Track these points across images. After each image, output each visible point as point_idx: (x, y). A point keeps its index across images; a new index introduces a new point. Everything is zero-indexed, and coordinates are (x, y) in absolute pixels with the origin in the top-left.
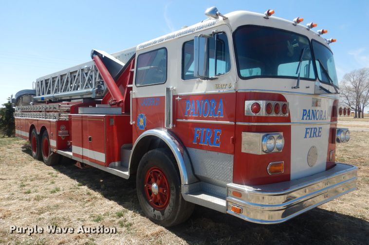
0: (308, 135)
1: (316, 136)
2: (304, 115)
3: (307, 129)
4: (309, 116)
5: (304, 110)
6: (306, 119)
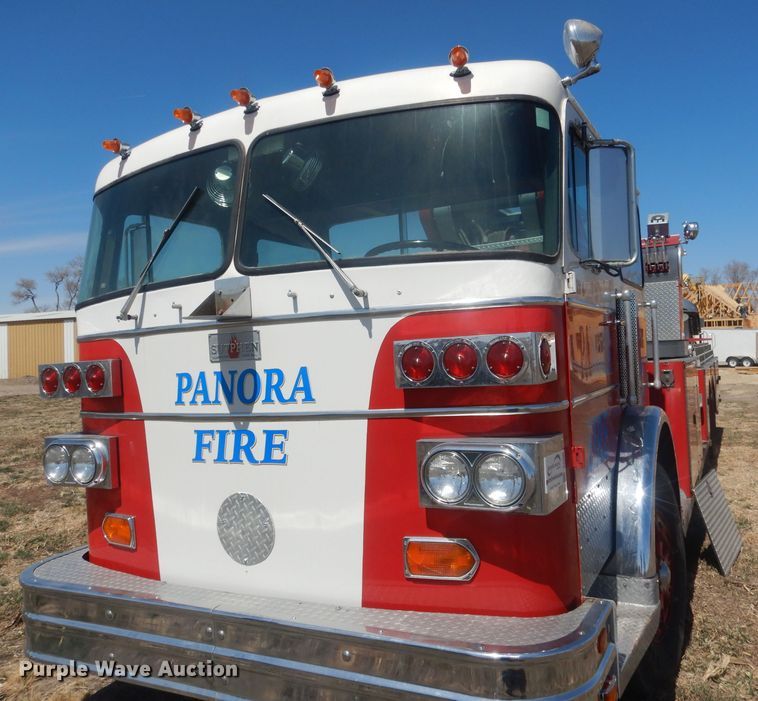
0: (209, 456)
1: (251, 459)
2: (181, 391)
3: (200, 434)
4: (205, 392)
5: (180, 376)
6: (193, 402)
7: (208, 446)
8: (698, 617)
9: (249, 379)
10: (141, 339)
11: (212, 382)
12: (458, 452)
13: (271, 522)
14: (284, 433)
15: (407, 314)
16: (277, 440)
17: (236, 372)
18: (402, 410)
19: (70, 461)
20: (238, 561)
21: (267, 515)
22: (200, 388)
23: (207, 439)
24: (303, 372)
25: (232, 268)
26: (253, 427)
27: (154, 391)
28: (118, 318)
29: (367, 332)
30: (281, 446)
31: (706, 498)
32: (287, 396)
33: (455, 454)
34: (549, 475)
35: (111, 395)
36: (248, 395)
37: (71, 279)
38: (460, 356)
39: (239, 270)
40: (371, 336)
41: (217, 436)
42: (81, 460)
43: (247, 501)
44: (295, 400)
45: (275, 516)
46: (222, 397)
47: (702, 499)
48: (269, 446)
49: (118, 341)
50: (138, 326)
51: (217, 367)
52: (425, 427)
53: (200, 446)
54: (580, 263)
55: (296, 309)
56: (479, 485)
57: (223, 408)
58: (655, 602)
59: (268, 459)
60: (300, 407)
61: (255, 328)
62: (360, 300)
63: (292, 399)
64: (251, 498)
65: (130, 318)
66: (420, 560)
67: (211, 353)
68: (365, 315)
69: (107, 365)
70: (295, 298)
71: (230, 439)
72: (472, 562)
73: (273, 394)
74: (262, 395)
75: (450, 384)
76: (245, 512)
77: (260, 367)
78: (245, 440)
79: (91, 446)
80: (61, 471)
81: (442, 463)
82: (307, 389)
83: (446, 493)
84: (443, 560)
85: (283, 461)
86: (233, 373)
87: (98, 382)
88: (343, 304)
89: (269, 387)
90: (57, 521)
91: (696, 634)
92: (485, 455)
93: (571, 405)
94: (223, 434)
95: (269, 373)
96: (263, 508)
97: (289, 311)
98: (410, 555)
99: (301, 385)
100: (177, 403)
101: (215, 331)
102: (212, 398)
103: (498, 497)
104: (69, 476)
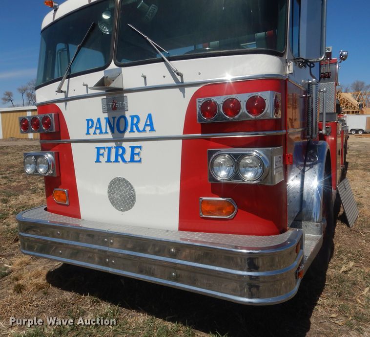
7: (103, 155)
8: (337, 246)
9: (122, 121)
10: (68, 102)
11: (104, 123)
12: (229, 154)
13: (134, 191)
14: (140, 147)
15: (203, 85)
16: (137, 151)
17: (115, 117)
18: (200, 135)
19: (36, 163)
20: (118, 210)
21: (132, 187)
22: (98, 126)
23: (102, 151)
24: (150, 116)
25: (113, 63)
26: (124, 144)
27: (75, 129)
28: (56, 91)
29: (182, 94)
30: (138, 154)
31: (343, 191)
32: (141, 128)
33: (227, 155)
34: (276, 165)
35: (54, 131)
36: (122, 129)
37: (29, 91)
38: (231, 105)
39: (116, 64)
40: (184, 97)
41: (107, 150)
42: (41, 163)
43: (122, 181)
44: (146, 131)
45: (136, 188)
46: (109, 130)
47: (341, 191)
48: (133, 154)
49: (57, 104)
50: (66, 96)
51: (106, 115)
52: (212, 143)
53: (98, 155)
54: (294, 59)
55: (146, 83)
56: (240, 171)
57: (109, 136)
58: (321, 234)
59: (132, 160)
60: (148, 134)
61: (125, 95)
62: (179, 78)
63: (144, 130)
64: (124, 179)
65: (62, 92)
66: (208, 208)
67: (103, 108)
68: (182, 86)
69: (52, 116)
70: (145, 78)
71: (113, 151)
72: (234, 209)
73: (135, 128)
74: (129, 129)
75: (226, 120)
76: (122, 186)
77: (128, 115)
78: (120, 151)
79: (46, 156)
80: (32, 168)
81: (221, 160)
82: (151, 125)
83: (223, 175)
84: (219, 208)
85: (140, 161)
86: (114, 118)
87: (48, 125)
88: (170, 81)
89: (132, 124)
90: (30, 199)
91: (336, 252)
92: (243, 155)
93: (287, 133)
94: (110, 149)
95: (132, 117)
96: (130, 184)
97: (142, 85)
98: (203, 206)
99: (148, 123)
100: (86, 134)
101: (105, 97)
102: (104, 131)
103: (249, 176)
104: (36, 171)
